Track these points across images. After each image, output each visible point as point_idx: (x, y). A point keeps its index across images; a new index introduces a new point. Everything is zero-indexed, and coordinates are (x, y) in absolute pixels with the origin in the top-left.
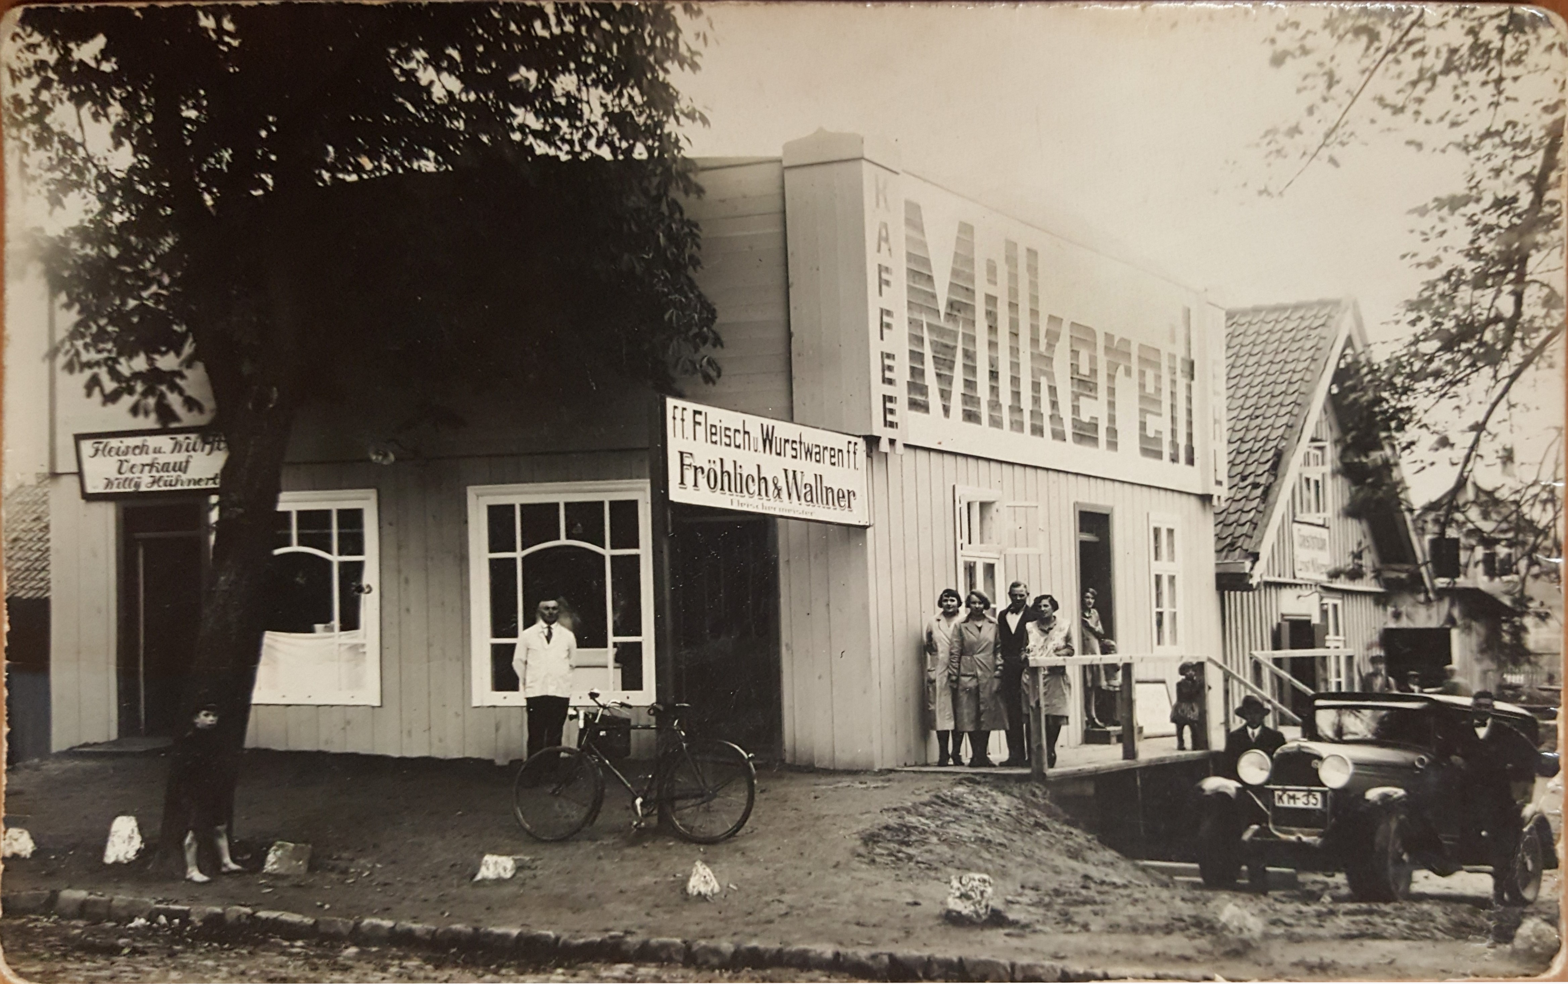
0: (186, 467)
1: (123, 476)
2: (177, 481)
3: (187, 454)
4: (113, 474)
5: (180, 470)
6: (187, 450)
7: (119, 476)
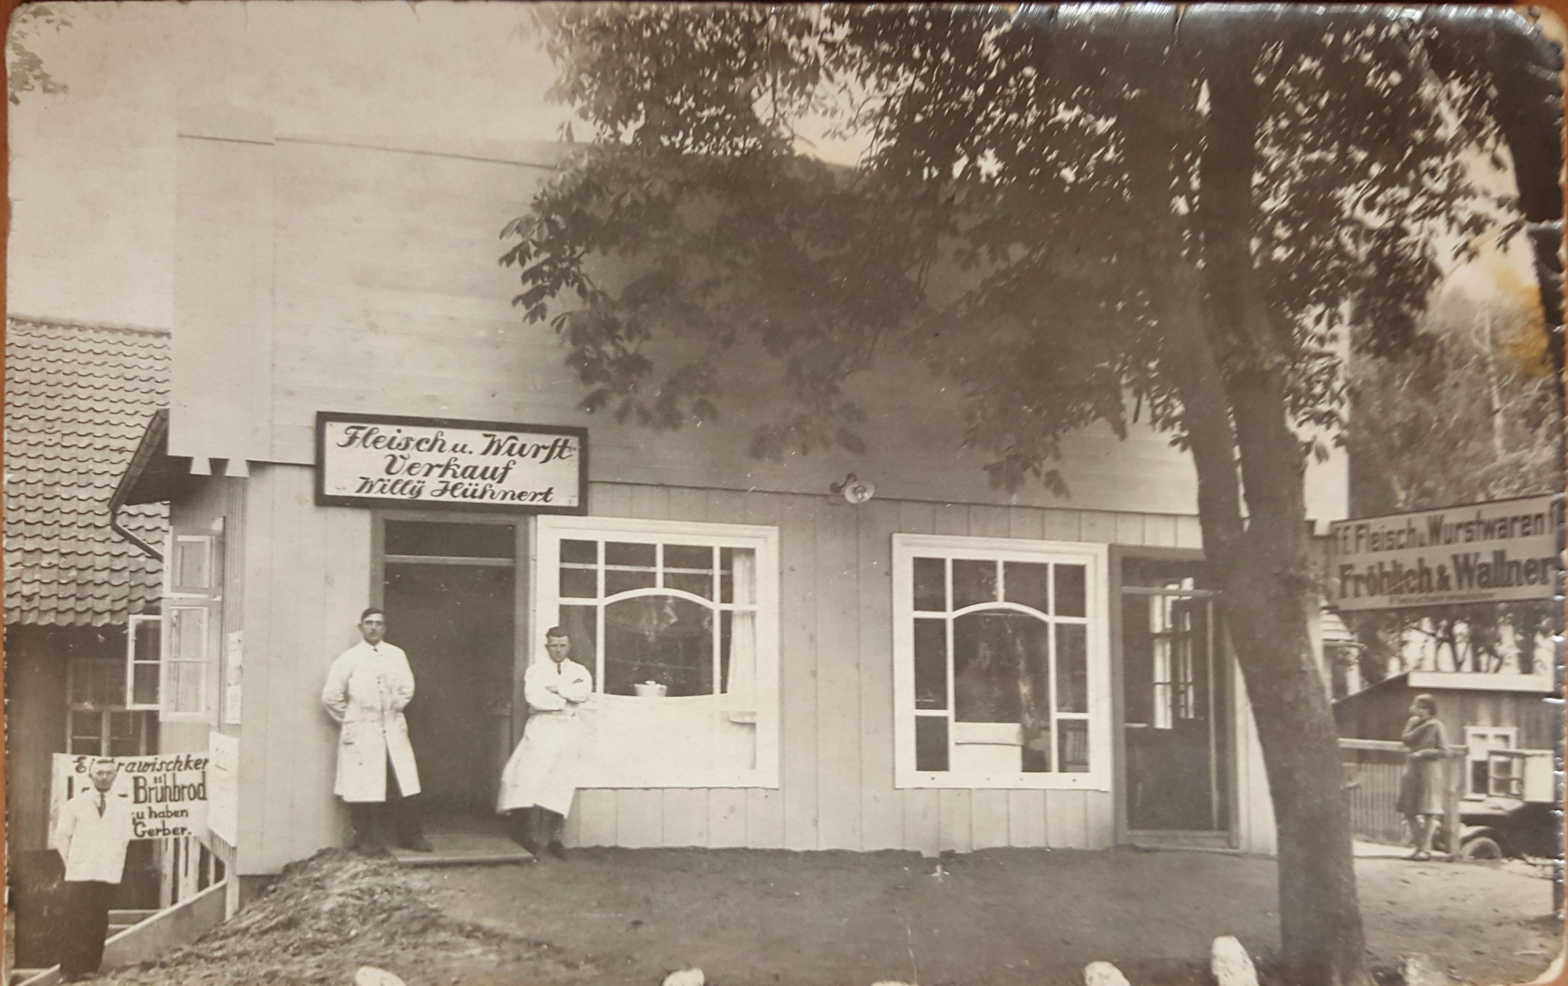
0: (504, 475)
1: (393, 478)
2: (484, 492)
3: (507, 458)
4: (376, 472)
5: (492, 477)
6: (509, 452)
7: (386, 477)
